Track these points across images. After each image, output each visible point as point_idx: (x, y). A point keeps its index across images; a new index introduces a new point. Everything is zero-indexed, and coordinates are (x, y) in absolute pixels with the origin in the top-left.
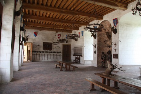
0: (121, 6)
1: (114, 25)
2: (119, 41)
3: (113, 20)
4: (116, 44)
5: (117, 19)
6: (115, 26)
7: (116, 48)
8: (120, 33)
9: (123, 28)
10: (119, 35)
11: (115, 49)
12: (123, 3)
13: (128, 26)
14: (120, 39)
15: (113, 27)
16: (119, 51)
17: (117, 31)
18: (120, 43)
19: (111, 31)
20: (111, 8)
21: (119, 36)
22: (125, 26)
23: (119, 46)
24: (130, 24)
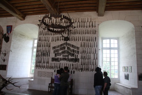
0: (19, 15)
1: (7, 32)
2: (9, 51)
3: (7, 26)
4: (5, 54)
5: (12, 26)
6: (8, 34)
7: (5, 58)
8: (12, 42)
9: (16, 37)
10: (10, 44)
11: (3, 59)
12: (22, 12)
13: (21, 37)
14: (11, 49)
15: (6, 34)
16: (9, 62)
17: (10, 39)
18: (11, 53)
19: (2, 38)
20: (9, 13)
21: (10, 46)
22: (19, 36)
23: (9, 56)
24: (24, 36)
